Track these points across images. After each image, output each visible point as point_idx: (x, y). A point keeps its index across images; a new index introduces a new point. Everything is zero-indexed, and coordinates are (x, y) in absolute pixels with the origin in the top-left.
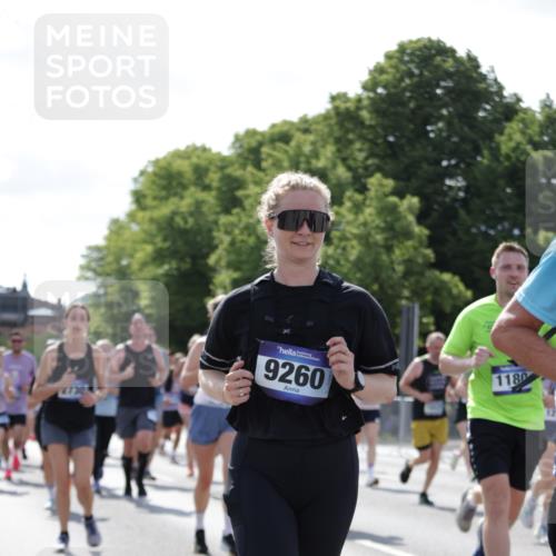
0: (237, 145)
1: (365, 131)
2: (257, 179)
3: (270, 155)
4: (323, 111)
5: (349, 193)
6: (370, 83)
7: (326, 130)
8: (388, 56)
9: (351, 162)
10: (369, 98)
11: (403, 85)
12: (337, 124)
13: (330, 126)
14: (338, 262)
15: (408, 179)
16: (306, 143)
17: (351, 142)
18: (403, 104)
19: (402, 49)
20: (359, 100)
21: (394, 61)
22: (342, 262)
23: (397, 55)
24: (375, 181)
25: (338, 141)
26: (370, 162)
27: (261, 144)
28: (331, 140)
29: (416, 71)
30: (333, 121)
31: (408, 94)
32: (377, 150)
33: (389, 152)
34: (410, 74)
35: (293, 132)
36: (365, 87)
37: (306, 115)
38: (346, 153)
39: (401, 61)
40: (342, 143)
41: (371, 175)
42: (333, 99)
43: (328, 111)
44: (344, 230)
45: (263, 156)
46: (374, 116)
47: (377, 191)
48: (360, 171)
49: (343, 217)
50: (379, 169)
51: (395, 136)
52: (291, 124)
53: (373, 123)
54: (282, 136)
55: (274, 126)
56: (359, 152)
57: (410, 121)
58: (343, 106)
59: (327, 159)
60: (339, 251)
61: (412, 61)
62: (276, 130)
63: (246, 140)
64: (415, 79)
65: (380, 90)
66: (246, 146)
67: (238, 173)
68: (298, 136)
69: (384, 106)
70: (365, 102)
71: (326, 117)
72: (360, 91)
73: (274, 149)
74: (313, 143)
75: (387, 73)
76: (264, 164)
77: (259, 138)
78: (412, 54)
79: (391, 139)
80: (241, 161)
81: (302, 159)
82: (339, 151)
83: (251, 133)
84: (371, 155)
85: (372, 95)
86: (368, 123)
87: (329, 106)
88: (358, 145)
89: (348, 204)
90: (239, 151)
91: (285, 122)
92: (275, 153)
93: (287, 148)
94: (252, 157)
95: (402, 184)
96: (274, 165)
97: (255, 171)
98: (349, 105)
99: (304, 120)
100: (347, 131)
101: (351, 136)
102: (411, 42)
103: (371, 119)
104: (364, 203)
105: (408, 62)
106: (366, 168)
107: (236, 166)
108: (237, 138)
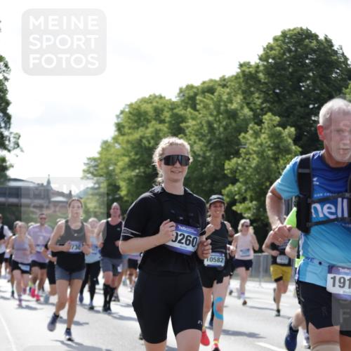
0: (181, 95)
1: (261, 86)
2: (194, 116)
3: (201, 101)
4: (235, 74)
5: (251, 125)
6: (264, 56)
7: (237, 85)
8: (276, 39)
9: (252, 106)
10: (264, 65)
11: (285, 57)
12: (243, 81)
13: (239, 83)
14: (244, 168)
15: (288, 116)
16: (224, 93)
17: (252, 93)
18: (285, 69)
19: (284, 34)
20: (258, 67)
21: (279, 42)
22: (247, 168)
23: (281, 38)
24: (267, 117)
25: (244, 92)
26: (264, 105)
27: (196, 94)
28: (240, 92)
29: (293, 49)
30: (241, 80)
31: (288, 63)
32: (268, 98)
33: (276, 99)
34: (290, 51)
35: (216, 87)
36: (260, 59)
37: (224, 76)
38: (250, 100)
39: (284, 42)
40: (247, 94)
41: (265, 114)
42: (241, 66)
43: (238, 74)
44: (248, 148)
45: (198, 102)
46: (267, 76)
47: (268, 123)
48: (258, 110)
49: (248, 140)
50: (270, 110)
51: (280, 89)
52: (215, 81)
53: (266, 81)
54: (209, 89)
55: (204, 83)
56: (257, 99)
57: (290, 80)
58: (247, 70)
59: (237, 103)
60: (245, 161)
61: (290, 42)
62: (206, 85)
63: (187, 92)
64: (292, 54)
65: (270, 61)
66: (187, 95)
67: (182, 112)
68: (219, 89)
69: (273, 70)
70: (261, 68)
71: (237, 77)
72: (258, 61)
73: (204, 97)
74: (229, 94)
75: (275, 50)
76: (198, 107)
77: (195, 90)
78: (290, 38)
79: (278, 91)
80: (183, 104)
81: (222, 104)
82: (245, 98)
83: (190, 87)
84: (265, 101)
85: (265, 63)
86: (263, 81)
87: (239, 70)
88: (257, 95)
89: (251, 132)
90: (183, 98)
91: (211, 81)
92: (205, 100)
93: (213, 97)
94: (190, 102)
95: (284, 119)
96: (204, 107)
97: (192, 111)
98: (251, 69)
99: (223, 79)
100: (251, 86)
101: (252, 89)
102: (290, 30)
103: (265, 79)
104: (261, 131)
105: (288, 43)
106: (262, 109)
107: (181, 108)
108: (181, 91)
